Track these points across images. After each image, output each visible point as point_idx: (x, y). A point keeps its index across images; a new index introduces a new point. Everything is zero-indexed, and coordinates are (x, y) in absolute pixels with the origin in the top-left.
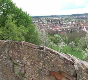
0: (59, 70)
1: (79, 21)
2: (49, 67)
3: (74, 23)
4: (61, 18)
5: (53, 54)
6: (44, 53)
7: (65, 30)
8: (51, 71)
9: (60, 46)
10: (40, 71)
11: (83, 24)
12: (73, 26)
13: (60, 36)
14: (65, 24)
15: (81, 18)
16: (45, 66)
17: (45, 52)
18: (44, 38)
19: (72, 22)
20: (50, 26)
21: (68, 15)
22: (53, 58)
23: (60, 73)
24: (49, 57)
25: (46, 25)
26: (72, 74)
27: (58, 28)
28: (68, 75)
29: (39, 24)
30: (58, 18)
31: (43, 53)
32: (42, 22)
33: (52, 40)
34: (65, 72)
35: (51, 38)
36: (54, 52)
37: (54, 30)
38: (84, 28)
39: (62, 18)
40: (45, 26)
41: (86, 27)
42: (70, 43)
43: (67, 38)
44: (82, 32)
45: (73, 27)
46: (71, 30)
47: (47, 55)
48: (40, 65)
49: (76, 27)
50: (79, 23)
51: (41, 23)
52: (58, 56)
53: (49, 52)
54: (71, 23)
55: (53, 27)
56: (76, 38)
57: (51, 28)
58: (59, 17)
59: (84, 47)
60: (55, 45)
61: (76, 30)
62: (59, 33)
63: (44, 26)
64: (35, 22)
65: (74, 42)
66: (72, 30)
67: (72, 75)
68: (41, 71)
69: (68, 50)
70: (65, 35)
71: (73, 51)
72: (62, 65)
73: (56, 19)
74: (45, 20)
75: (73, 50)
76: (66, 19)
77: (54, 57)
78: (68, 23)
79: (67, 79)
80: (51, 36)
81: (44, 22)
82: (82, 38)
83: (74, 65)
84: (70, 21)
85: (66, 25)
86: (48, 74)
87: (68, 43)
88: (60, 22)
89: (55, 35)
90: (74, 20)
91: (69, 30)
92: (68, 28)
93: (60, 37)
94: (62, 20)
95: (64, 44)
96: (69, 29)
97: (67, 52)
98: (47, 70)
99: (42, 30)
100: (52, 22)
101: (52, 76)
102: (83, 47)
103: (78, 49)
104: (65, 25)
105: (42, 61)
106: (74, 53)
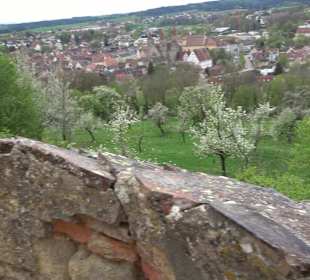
0: (73, 214)
1: (173, 33)
2: (41, 210)
3: (156, 40)
4: (108, 24)
5: (46, 162)
6: (16, 164)
7: (127, 66)
8: (49, 220)
9: (116, 124)
10: (15, 228)
11: (185, 43)
12: (156, 51)
13: (113, 91)
14: (127, 44)
15: (177, 19)
16: (26, 207)
17: (19, 159)
18: (57, 102)
19: (150, 36)
20: (73, 58)
21: (131, 14)
22: (48, 175)
23: (80, 220)
24: (36, 175)
25: (57, 53)
26: (113, 218)
27: (105, 63)
28: (104, 223)
29: (30, 55)
30: (100, 25)
31: (11, 164)
32: (42, 44)
33: (87, 106)
34: (93, 214)
35: (83, 100)
36: (47, 153)
37: (89, 70)
38: (189, 53)
39: (113, 25)
40: (55, 60)
41: (196, 51)
42: (151, 111)
43: (139, 94)
44: (186, 70)
45: (154, 54)
46: (151, 64)
47: (26, 168)
48: (10, 208)
49: (164, 54)
50: (173, 38)
51: (38, 47)
52: (61, 166)
53: (32, 158)
54: (145, 40)
55: (86, 60)
56: (168, 91)
57: (78, 65)
58: (104, 24)
59: (198, 117)
60: (100, 123)
61: (166, 62)
62: (108, 78)
63: (52, 58)
64: (13, 49)
65: (164, 104)
66: (154, 65)
67: (113, 221)
68: (19, 228)
69: (146, 133)
70: (130, 84)
71: (164, 134)
72: (80, 193)
73: (92, 32)
74: (52, 38)
75: (162, 131)
76: (128, 28)
77: (51, 172)
78: (137, 41)
79: (103, 238)
80: (84, 94)
81: (51, 45)
82: (187, 88)
83: (116, 190)
84: (140, 34)
85: (130, 50)
86: (43, 231)
87: (146, 110)
88: (110, 41)
89: (96, 89)
90: (155, 29)
91: (144, 67)
92: (140, 60)
93: (117, 94)
94: (116, 34)
95: (129, 115)
96: (141, 64)
97: (143, 141)
98: (37, 221)
99: (44, 74)
100: (78, 41)
101: (58, 238)
102: (194, 118)
103: (178, 126)
104: (125, 48)
105: (14, 193)
106: (167, 140)
